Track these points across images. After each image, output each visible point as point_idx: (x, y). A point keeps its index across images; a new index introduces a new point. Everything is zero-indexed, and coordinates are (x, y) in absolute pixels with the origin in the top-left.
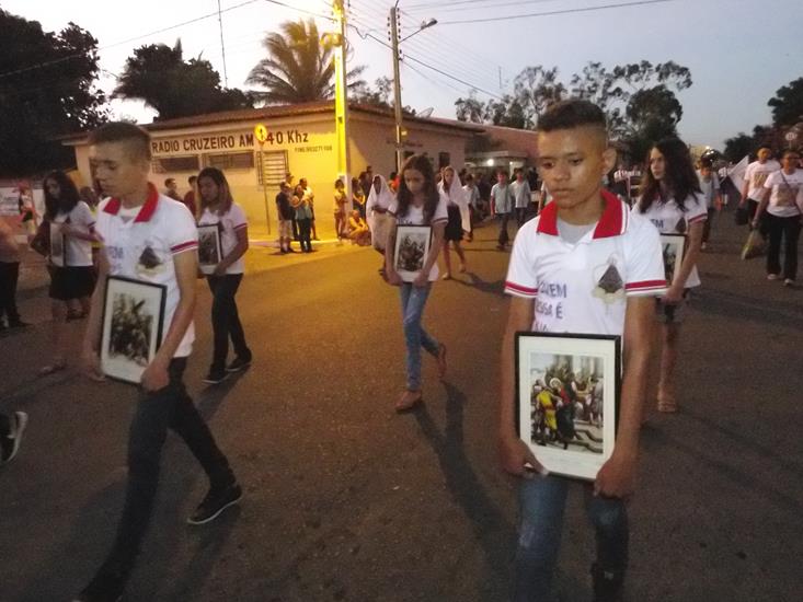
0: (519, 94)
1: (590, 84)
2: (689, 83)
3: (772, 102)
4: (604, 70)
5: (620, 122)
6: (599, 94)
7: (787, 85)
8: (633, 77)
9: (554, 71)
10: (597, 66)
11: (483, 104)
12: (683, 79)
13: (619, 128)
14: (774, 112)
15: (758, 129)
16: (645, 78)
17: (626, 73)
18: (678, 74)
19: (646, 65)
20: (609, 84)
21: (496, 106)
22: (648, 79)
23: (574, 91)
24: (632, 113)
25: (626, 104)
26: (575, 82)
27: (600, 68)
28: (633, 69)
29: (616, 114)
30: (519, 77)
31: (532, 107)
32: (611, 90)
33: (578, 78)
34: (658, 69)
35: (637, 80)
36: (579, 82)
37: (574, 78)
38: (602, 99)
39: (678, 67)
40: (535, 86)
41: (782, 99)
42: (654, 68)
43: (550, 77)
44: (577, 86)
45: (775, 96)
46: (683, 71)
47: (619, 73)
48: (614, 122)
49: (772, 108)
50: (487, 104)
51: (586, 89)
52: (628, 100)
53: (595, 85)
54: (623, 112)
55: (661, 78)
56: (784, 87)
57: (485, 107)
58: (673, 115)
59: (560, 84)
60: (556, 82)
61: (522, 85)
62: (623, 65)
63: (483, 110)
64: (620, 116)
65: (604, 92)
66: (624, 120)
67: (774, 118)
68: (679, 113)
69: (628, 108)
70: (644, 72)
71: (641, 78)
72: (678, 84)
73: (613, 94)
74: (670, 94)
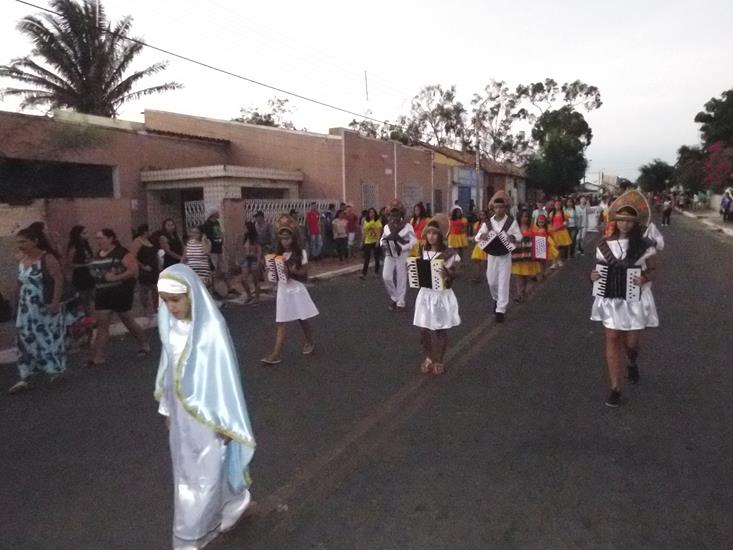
0: (417, 115)
1: (492, 104)
2: (598, 104)
3: (700, 118)
4: (507, 89)
5: (525, 145)
6: (502, 116)
7: (718, 97)
8: (538, 96)
9: (453, 90)
10: (500, 85)
11: (378, 126)
12: (591, 99)
13: (525, 153)
14: (702, 129)
15: (684, 151)
16: (550, 97)
17: (530, 93)
18: (587, 94)
19: (551, 83)
20: (512, 104)
21: (392, 127)
22: (553, 100)
23: (474, 110)
24: (537, 135)
25: (532, 126)
26: (475, 101)
27: (503, 87)
28: (538, 88)
29: (520, 137)
30: (417, 97)
31: (429, 129)
32: (515, 111)
33: (480, 98)
34: (564, 88)
35: (541, 100)
36: (481, 102)
37: (475, 98)
38: (506, 121)
39: (585, 86)
40: (433, 106)
41: (712, 114)
42: (560, 86)
43: (449, 97)
44: (477, 107)
45: (703, 110)
46: (592, 90)
47: (522, 91)
48: (520, 146)
49: (700, 125)
50: (382, 125)
51: (488, 109)
52: (534, 122)
53: (498, 106)
54: (528, 136)
55: (567, 98)
56: (714, 100)
57: (380, 128)
58: (583, 139)
59: (459, 104)
60: (455, 102)
61: (419, 105)
62: (527, 83)
63: (378, 131)
64: (526, 140)
65: (507, 113)
66: (530, 144)
67: (703, 137)
68: (589, 137)
69: (533, 131)
70: (549, 91)
71: (546, 97)
72: (587, 104)
73: (517, 116)
74: (578, 116)
